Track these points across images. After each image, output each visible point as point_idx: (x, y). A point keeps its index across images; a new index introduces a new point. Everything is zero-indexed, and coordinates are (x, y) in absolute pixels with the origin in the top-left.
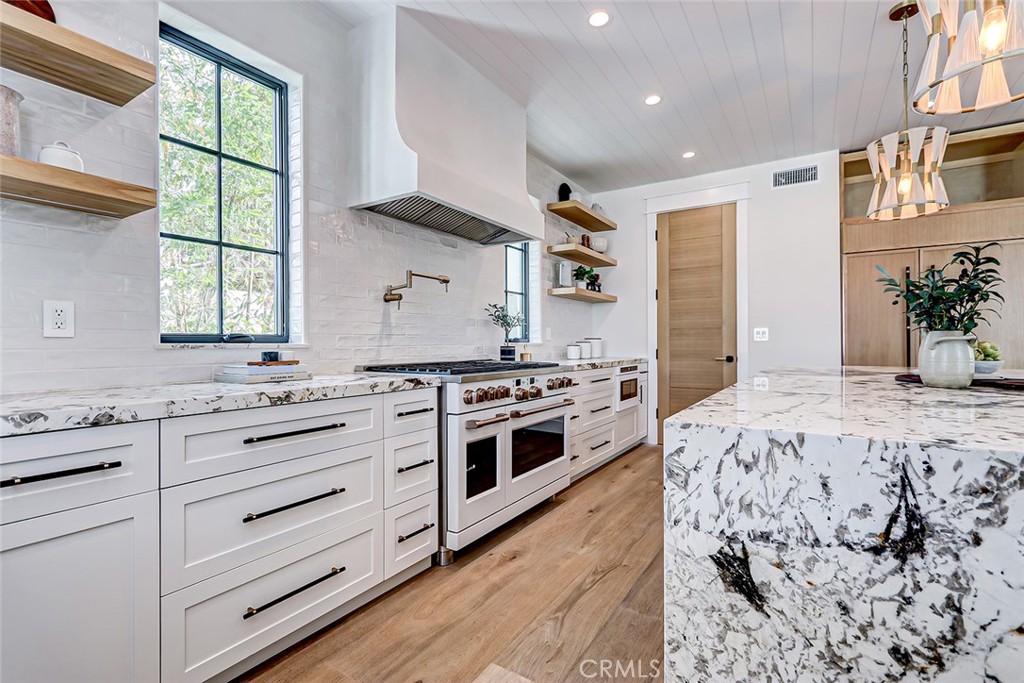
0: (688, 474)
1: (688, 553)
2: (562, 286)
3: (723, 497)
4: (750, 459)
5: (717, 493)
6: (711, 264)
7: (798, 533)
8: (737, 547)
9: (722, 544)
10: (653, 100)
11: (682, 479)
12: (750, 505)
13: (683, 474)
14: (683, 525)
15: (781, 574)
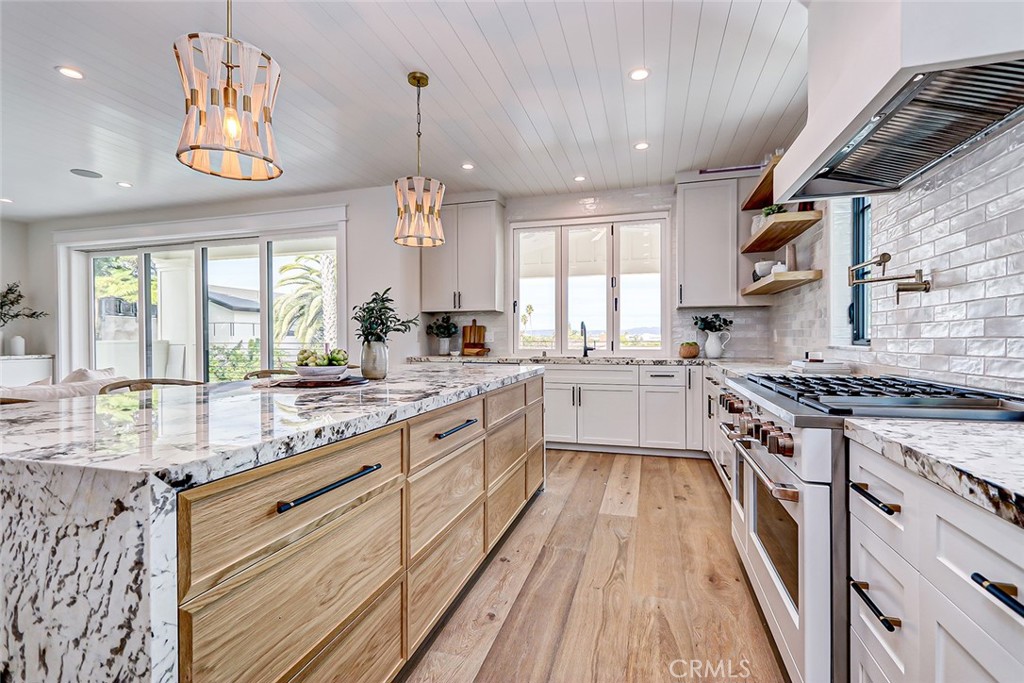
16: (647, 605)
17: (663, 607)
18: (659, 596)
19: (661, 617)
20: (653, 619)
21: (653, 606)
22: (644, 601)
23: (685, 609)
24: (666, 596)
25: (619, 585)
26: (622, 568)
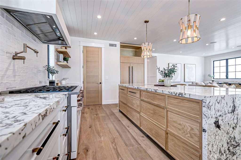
0: (211, 107)
1: (211, 124)
2: (60, 62)
3: (215, 110)
4: (219, 102)
5: (215, 109)
6: (96, 61)
7: (224, 113)
8: (217, 119)
9: (215, 119)
10: (99, 17)
11: (210, 108)
12: (219, 110)
13: (210, 107)
14: (210, 118)
15: (222, 121)
16: (103, 138)
17: (100, 138)
18: (101, 140)
19: (100, 136)
20: (101, 135)
21: (102, 138)
22: (104, 138)
23: (95, 139)
24: (100, 141)
25: (111, 140)
26: (114, 145)
